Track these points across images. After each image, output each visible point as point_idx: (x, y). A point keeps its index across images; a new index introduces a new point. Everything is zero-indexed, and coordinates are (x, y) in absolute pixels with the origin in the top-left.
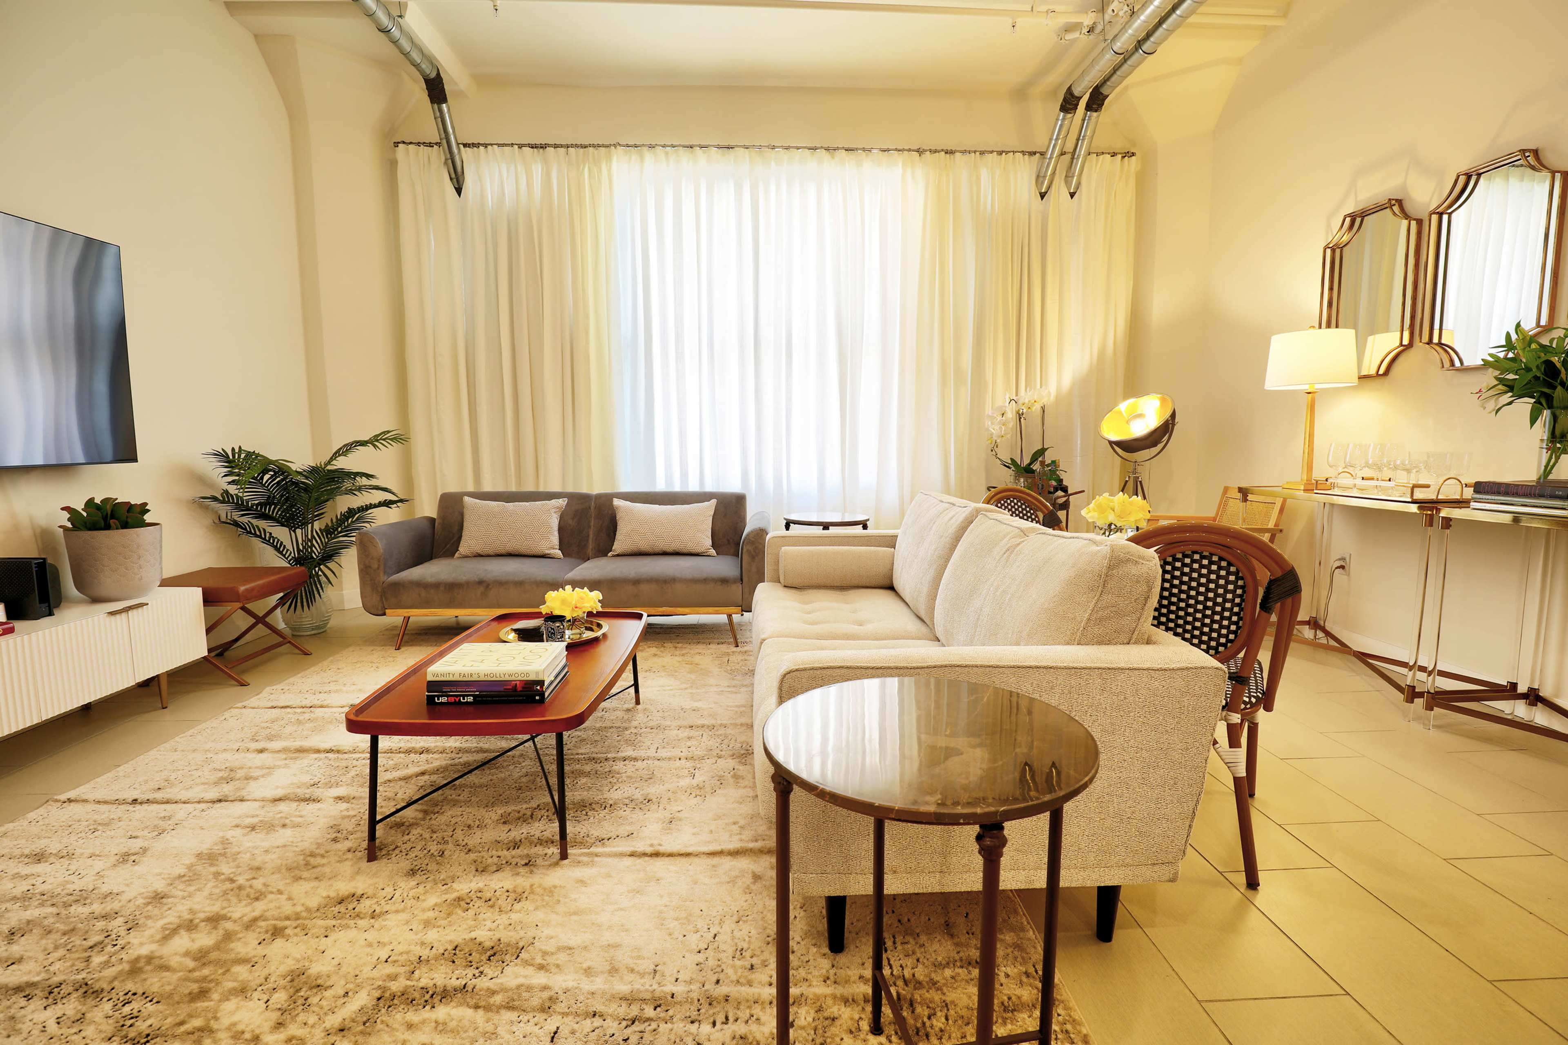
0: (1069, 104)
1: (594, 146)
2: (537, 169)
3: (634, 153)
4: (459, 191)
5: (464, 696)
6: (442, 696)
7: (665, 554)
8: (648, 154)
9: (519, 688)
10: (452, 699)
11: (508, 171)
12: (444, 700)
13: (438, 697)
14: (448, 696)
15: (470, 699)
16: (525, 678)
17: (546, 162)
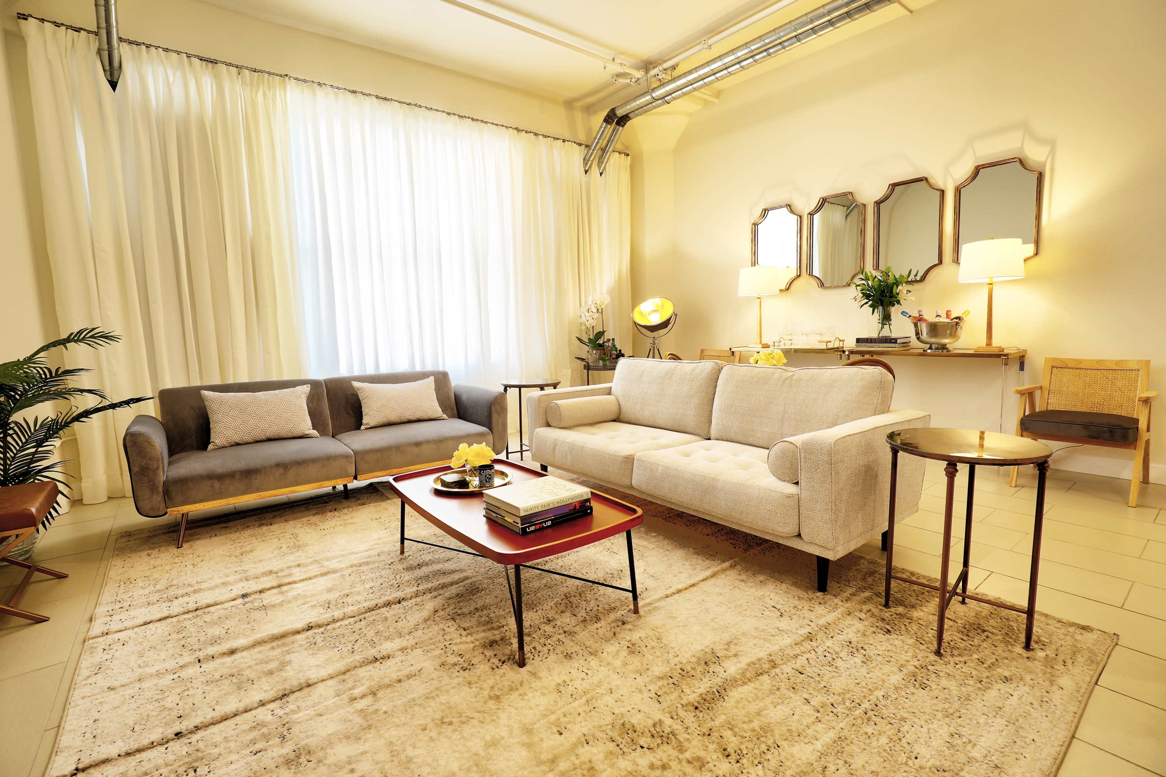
0: (608, 120)
1: (269, 73)
2: (207, 82)
3: (306, 89)
4: (114, 85)
5: (545, 522)
6: (531, 526)
7: (410, 422)
8: (320, 92)
9: (578, 507)
10: (538, 527)
11: (174, 76)
12: (532, 528)
13: (529, 527)
14: (535, 525)
15: (549, 523)
16: (581, 499)
17: (217, 78)
